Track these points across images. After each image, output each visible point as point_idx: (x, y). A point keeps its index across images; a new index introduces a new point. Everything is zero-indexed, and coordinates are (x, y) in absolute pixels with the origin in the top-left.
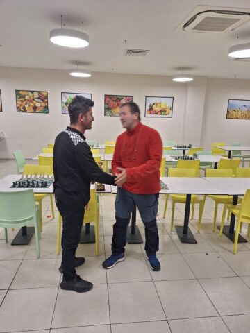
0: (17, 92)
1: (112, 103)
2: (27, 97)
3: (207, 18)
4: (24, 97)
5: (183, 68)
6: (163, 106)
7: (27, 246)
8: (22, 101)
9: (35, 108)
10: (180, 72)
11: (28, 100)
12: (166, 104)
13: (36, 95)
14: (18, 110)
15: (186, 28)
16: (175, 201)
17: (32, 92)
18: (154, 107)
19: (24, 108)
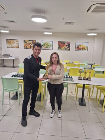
0: (24, 41)
1: (61, 45)
2: (28, 43)
3: (96, 7)
4: (27, 43)
5: (92, 30)
6: (83, 46)
7: (16, 100)
8: (26, 44)
9: (31, 47)
10: (91, 31)
11: (28, 44)
12: (85, 45)
13: (31, 42)
14: (25, 48)
15: (88, 12)
16: (78, 87)
17: (30, 41)
18: (79, 46)
19: (27, 47)
